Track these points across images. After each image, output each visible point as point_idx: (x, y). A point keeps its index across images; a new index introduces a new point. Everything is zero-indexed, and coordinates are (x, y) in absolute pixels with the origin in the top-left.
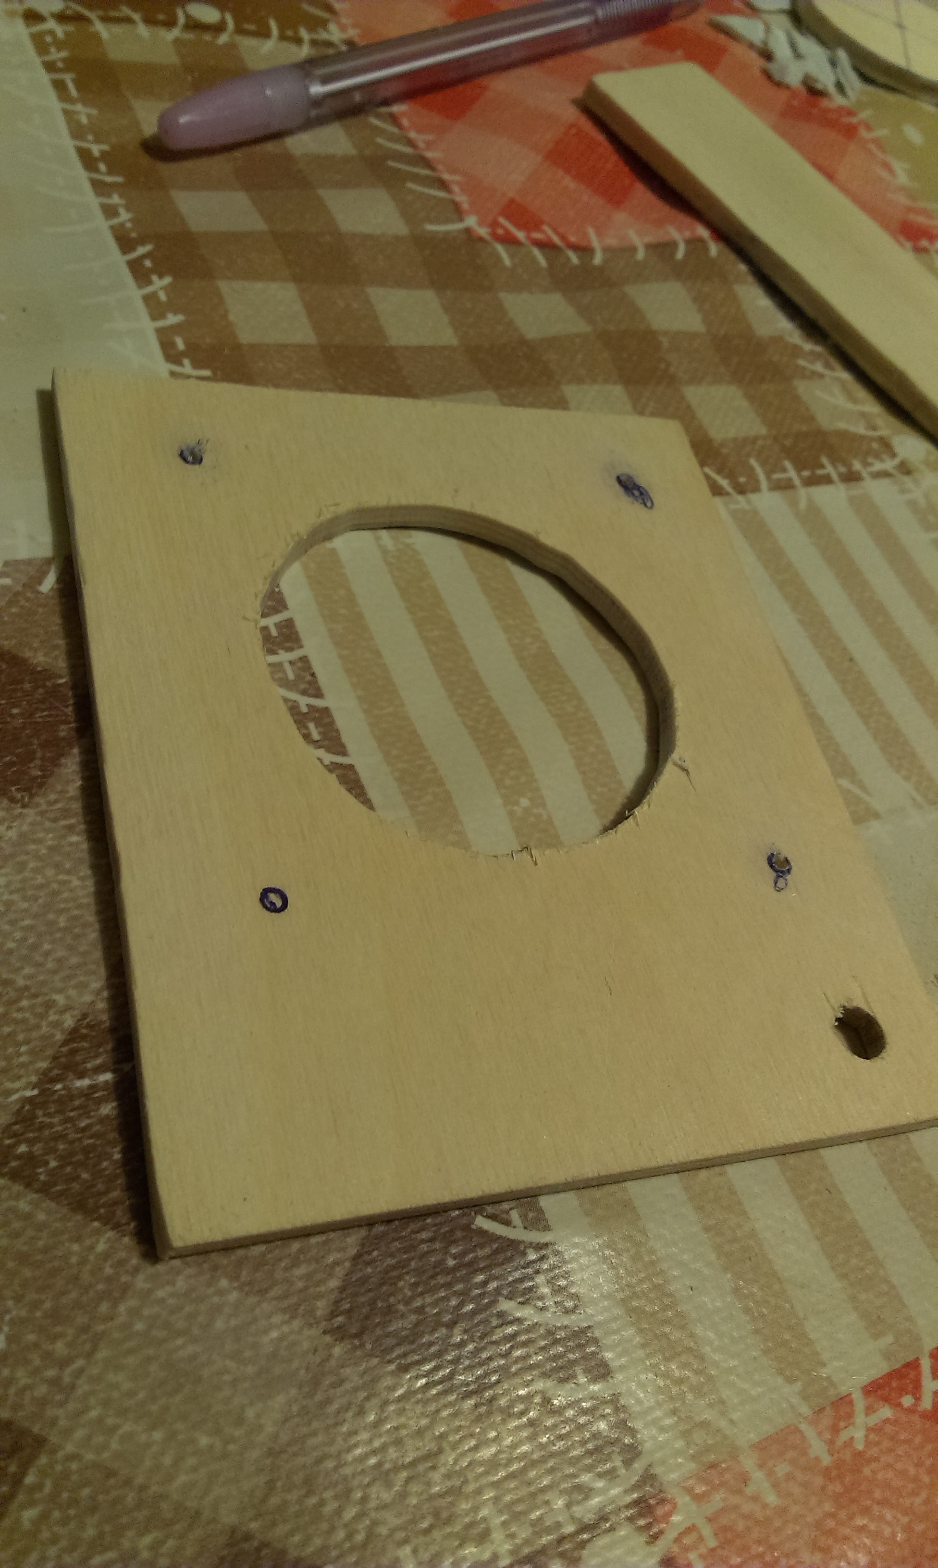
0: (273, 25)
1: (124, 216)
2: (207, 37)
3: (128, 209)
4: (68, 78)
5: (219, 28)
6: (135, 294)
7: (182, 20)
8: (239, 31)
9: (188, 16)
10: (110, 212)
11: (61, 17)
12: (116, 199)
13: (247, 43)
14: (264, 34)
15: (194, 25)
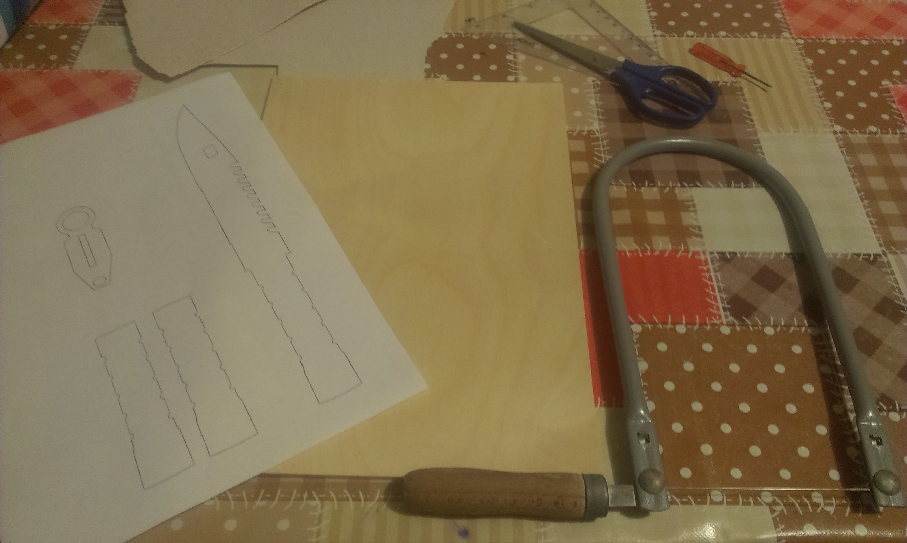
0: (890, 129)
1: (858, 184)
2: (874, 136)
3: (859, 181)
4: (844, 150)
5: (876, 133)
6: (861, 204)
7: (868, 131)
8: (882, 133)
9: (870, 131)
10: (855, 183)
11: (841, 132)
12: (856, 180)
13: (884, 136)
14: (888, 133)
15: (871, 133)
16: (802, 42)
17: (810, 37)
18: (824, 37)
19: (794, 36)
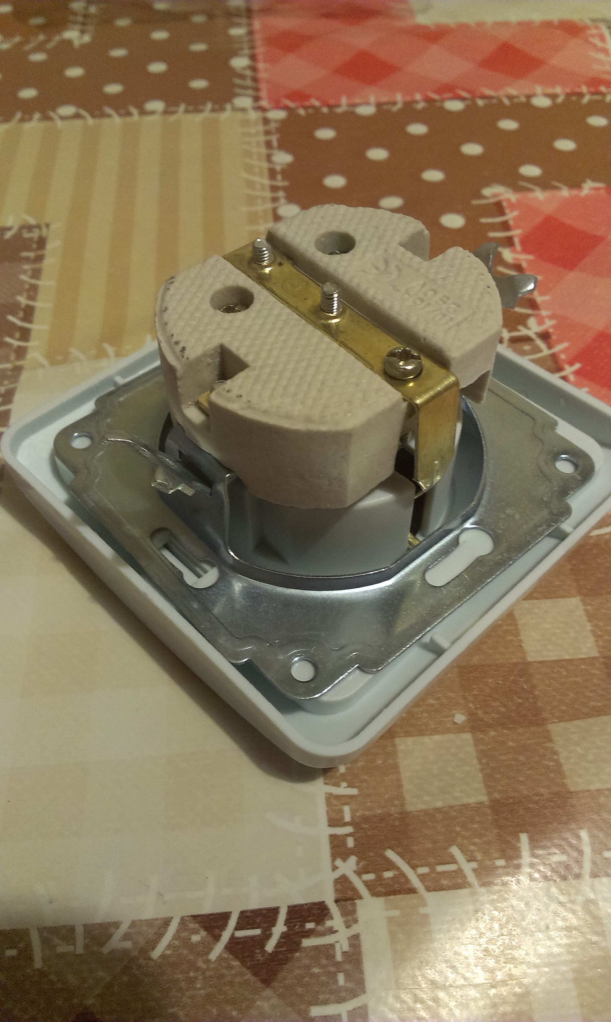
16: (281, 115)
17: (307, 103)
18: (344, 101)
19: (264, 103)
